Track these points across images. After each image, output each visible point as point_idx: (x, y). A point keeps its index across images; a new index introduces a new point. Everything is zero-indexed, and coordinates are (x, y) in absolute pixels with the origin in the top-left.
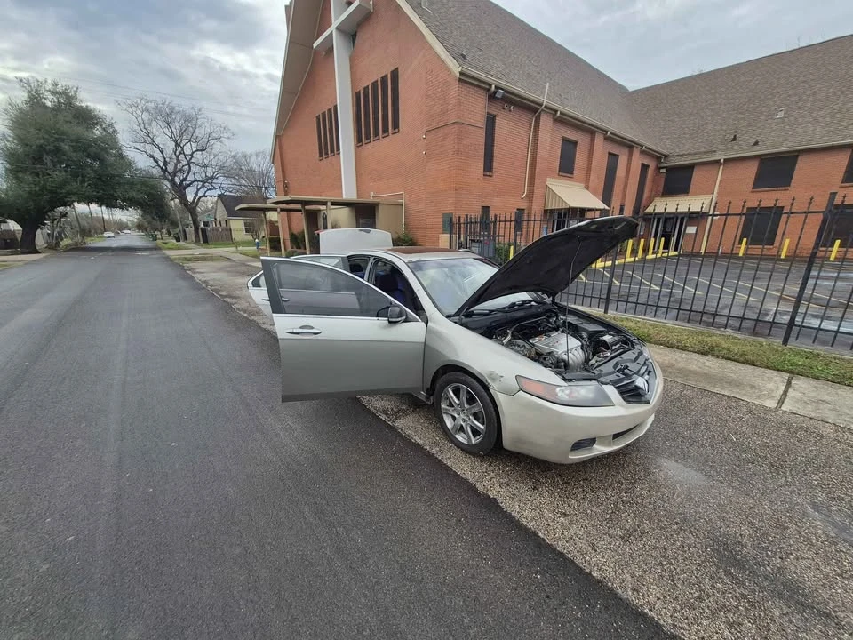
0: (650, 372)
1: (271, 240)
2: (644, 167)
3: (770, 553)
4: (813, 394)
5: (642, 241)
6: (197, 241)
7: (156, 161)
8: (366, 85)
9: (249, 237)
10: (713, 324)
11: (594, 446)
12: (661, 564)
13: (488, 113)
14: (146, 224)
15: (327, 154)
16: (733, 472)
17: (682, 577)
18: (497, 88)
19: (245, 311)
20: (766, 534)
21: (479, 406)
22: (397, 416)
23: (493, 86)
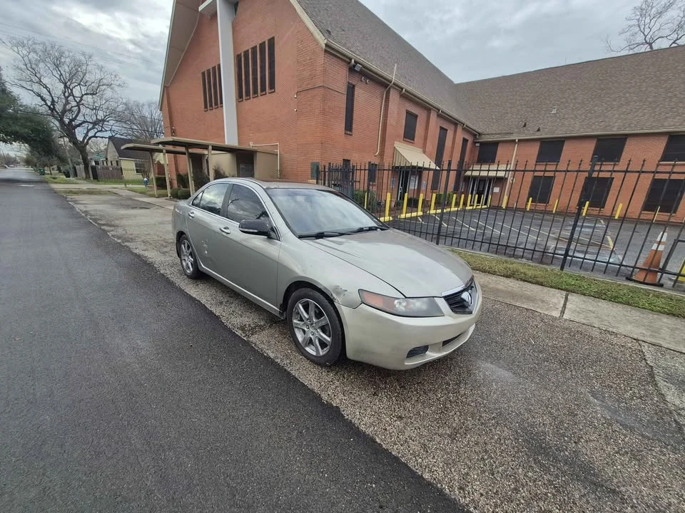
0: (473, 287)
1: (158, 179)
2: (465, 141)
3: (566, 438)
4: (583, 306)
5: (463, 195)
6: (87, 178)
7: (43, 99)
8: (246, 49)
9: (140, 177)
10: (513, 256)
11: (427, 353)
12: (483, 458)
13: (349, 83)
14: (35, 160)
15: (211, 106)
16: (534, 369)
17: (500, 469)
18: (356, 62)
19: (119, 238)
20: (562, 422)
21: (325, 320)
22: (253, 331)
23: (353, 61)
